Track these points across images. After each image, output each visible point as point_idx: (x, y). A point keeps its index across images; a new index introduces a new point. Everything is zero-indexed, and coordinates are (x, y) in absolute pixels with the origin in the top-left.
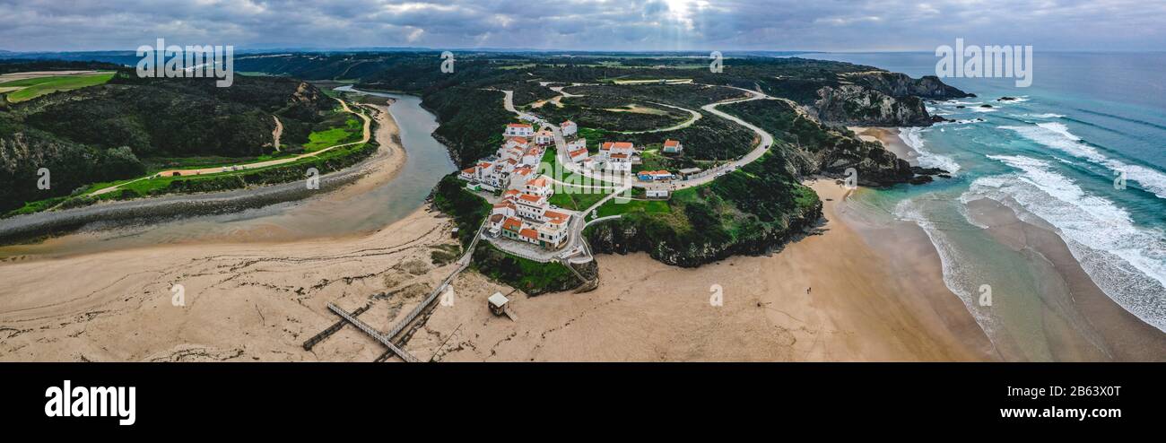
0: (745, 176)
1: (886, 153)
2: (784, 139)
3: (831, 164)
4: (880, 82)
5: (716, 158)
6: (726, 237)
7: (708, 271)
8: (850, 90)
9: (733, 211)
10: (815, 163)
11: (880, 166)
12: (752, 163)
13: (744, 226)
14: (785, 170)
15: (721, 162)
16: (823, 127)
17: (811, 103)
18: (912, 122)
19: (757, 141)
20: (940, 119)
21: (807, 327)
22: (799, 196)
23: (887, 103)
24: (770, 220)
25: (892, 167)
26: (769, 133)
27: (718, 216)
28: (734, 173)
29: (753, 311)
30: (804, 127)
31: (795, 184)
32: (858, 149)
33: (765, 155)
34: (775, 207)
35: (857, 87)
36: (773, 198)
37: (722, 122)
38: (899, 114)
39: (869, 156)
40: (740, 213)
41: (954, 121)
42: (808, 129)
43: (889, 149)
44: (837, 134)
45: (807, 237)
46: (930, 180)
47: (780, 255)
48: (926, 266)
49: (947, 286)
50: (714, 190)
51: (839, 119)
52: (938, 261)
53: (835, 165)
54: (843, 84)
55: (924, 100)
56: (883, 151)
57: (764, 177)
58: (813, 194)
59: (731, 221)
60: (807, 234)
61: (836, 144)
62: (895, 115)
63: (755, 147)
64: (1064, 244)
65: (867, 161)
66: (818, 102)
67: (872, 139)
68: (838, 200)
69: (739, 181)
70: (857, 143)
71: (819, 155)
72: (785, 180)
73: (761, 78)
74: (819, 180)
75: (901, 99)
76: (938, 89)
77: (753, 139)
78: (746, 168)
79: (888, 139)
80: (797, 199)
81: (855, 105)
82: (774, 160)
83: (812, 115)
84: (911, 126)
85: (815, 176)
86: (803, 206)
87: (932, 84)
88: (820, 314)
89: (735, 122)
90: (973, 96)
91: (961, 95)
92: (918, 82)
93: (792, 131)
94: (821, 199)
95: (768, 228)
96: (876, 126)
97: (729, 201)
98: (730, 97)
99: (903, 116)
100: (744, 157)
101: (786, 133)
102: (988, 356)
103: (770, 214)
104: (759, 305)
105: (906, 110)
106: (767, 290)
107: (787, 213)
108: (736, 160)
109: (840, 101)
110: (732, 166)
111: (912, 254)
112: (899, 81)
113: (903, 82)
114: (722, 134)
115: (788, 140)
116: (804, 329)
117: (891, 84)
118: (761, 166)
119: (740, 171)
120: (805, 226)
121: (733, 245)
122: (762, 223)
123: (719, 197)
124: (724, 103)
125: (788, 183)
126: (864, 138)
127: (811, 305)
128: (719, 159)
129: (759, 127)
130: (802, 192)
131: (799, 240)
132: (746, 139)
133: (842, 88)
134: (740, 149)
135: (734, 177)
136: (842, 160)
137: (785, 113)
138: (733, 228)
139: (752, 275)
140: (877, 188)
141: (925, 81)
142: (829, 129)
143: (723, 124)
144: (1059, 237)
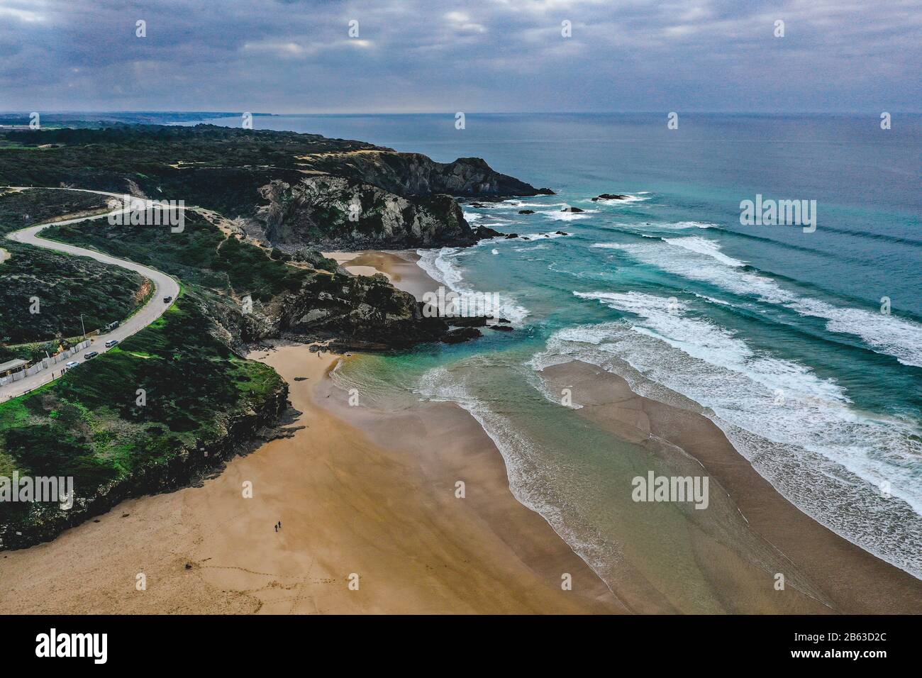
0: (130, 359)
1: (396, 295)
2: (202, 283)
3: (299, 318)
4: (378, 170)
5: (60, 335)
6: (107, 471)
7: (78, 539)
8: (323, 186)
9: (114, 425)
10: (267, 320)
11: (388, 316)
12: (141, 333)
13: (140, 446)
14: (210, 337)
15: (72, 340)
16: (276, 254)
17: (248, 213)
18: (438, 241)
19: (145, 290)
20: (490, 233)
21: (279, 581)
22: (243, 378)
23: (393, 208)
24: (193, 426)
25: (408, 316)
26: (170, 273)
27: (82, 440)
28: (106, 355)
29: (177, 579)
30: (240, 258)
31: (233, 360)
32: (345, 290)
33: (166, 315)
34: (198, 403)
35: (335, 181)
36: (192, 390)
37: (62, 262)
38: (416, 226)
39: (367, 301)
40: (126, 425)
41: (515, 236)
42: (248, 260)
43: (401, 286)
44: (304, 266)
45: (265, 445)
46: (478, 334)
47: (218, 480)
48: (479, 468)
49: (519, 500)
50: (66, 394)
51: (305, 239)
52: (501, 461)
53: (305, 319)
54: (309, 176)
55: (460, 201)
56: (390, 291)
57: (169, 356)
58: (269, 373)
59: (112, 443)
60: (264, 439)
61: (305, 284)
62: (409, 228)
63: (142, 303)
64: (719, 433)
65: (363, 309)
66: (262, 210)
67: (369, 271)
68: (316, 378)
69: (115, 368)
70: (344, 279)
71: (274, 305)
72: (214, 355)
73: (138, 168)
74: (278, 348)
75: (417, 200)
76: (484, 181)
77: (135, 287)
78: (131, 344)
79: (399, 270)
80: (240, 385)
81: (334, 213)
82: (186, 321)
83: (252, 234)
84: (439, 247)
85: (268, 342)
86: (252, 395)
87: (474, 172)
88: (301, 557)
89: (90, 259)
90: (548, 192)
91: (525, 191)
92: (448, 169)
93: (216, 267)
94: (285, 379)
95: (190, 441)
96: (377, 248)
97: (103, 409)
98: (73, 210)
99: (424, 229)
100: (122, 325)
101: (205, 271)
102: (601, 604)
103: (191, 417)
104: (188, 567)
105: (429, 220)
106: (201, 540)
107: (223, 410)
108: (104, 331)
109: (305, 206)
110: (99, 344)
111: (453, 452)
112: (412, 167)
113: (421, 170)
114: (66, 286)
115: (210, 283)
116: (274, 585)
117: (398, 174)
118: (161, 337)
119: (117, 350)
120: (259, 428)
121: (122, 483)
122: (175, 434)
123: (80, 406)
124: (59, 223)
125: (218, 359)
126: (355, 271)
127: (283, 548)
128: (66, 335)
129: (147, 264)
130: (248, 372)
131: (251, 452)
132: (121, 288)
133: (308, 182)
134: (110, 310)
135: (107, 365)
136: (317, 311)
137: (197, 233)
138: (117, 455)
139: (168, 522)
140: (386, 352)
141: (461, 167)
142: (288, 258)
143: (67, 267)
144: (709, 422)
